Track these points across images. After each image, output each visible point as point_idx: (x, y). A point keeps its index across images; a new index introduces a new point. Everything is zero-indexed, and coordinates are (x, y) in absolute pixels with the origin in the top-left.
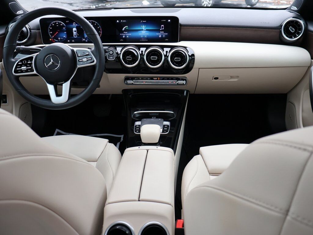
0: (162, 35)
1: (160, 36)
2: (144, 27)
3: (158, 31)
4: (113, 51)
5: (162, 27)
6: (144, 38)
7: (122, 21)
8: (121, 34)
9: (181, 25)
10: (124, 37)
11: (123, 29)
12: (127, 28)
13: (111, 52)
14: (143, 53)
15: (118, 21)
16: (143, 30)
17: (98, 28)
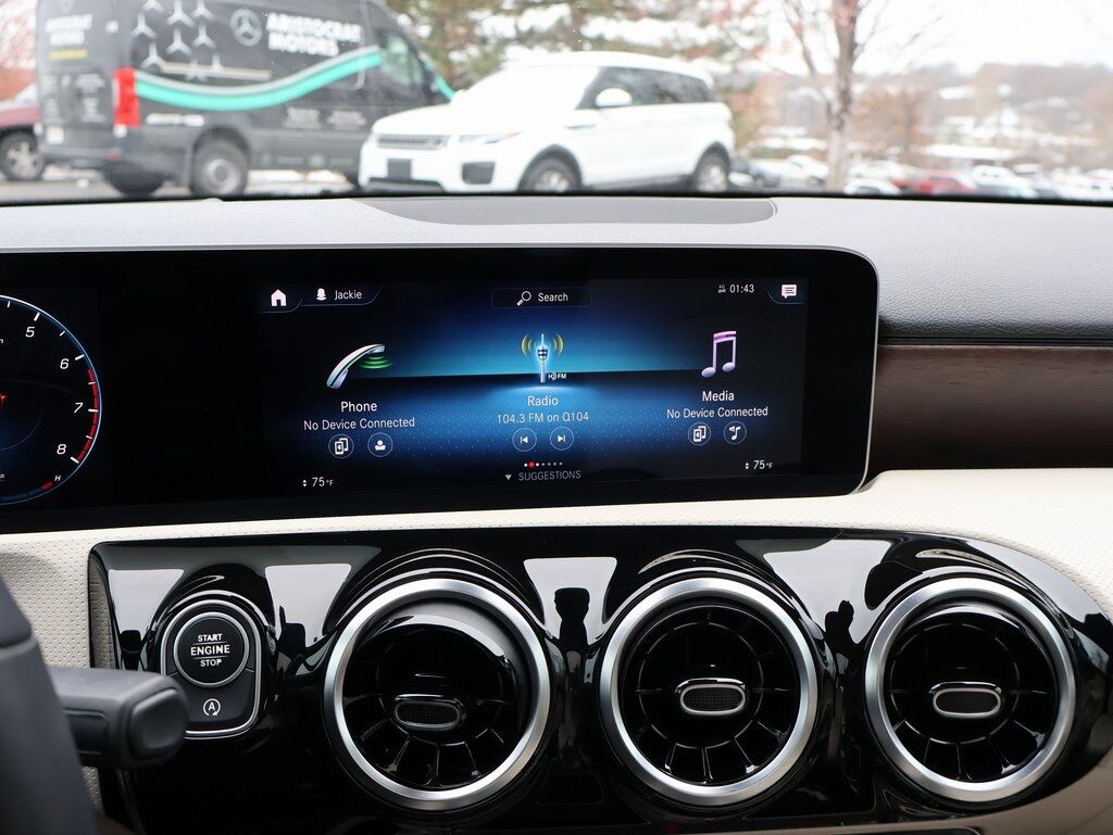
0: (717, 426)
1: (699, 435)
2: (542, 355)
3: (686, 383)
4: (231, 636)
5: (725, 348)
6: (544, 453)
7: (321, 294)
8: (309, 426)
9: (892, 332)
10: (341, 448)
11: (338, 374)
12: (376, 365)
13: (211, 649)
14: (594, 624)
15: (278, 297)
16: (532, 379)
17: (64, 364)
